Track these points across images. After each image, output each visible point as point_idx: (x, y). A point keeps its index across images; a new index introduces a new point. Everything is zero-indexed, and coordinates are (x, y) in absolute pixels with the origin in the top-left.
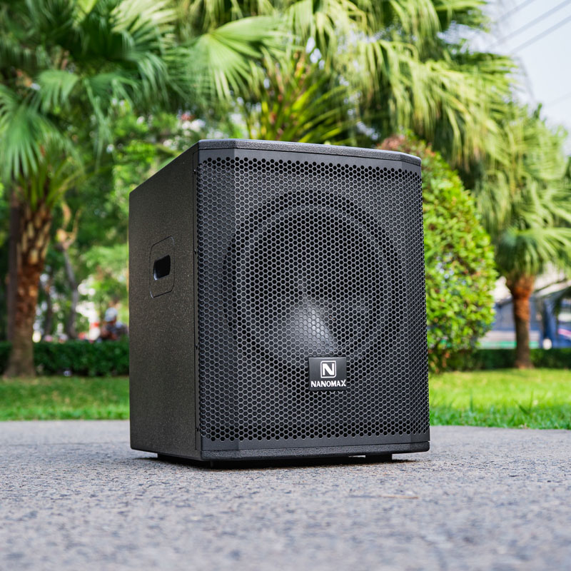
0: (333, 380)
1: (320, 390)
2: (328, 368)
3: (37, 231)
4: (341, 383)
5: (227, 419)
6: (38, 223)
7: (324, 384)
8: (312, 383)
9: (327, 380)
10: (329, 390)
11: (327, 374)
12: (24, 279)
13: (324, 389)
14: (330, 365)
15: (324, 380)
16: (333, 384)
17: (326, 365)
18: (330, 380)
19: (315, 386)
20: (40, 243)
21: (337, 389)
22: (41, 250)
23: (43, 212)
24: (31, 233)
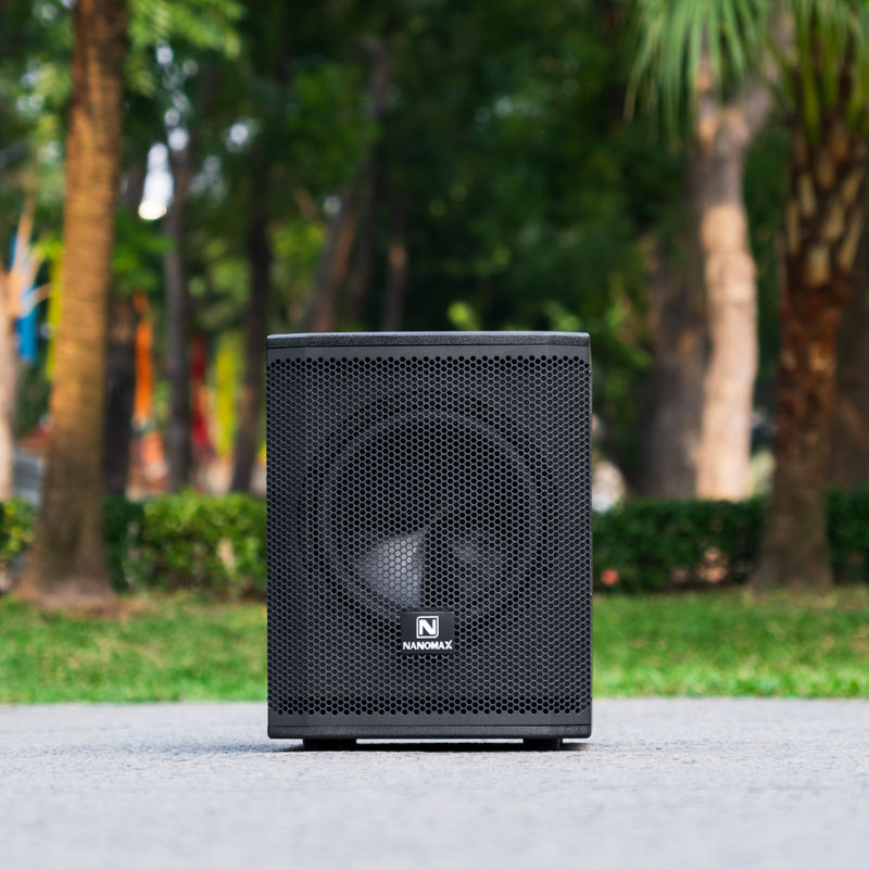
0: (434, 640)
1: (417, 653)
2: (428, 626)
3: (823, 196)
4: (445, 645)
5: (295, 689)
6: (826, 175)
7: (422, 646)
8: (405, 644)
9: (425, 640)
10: (428, 653)
11: (425, 633)
12: (795, 327)
13: (421, 652)
14: (430, 622)
15: (421, 640)
16: (434, 646)
17: (425, 621)
18: (430, 640)
19: (408, 648)
20: (833, 228)
21: (439, 653)
22: (835, 248)
23: (840, 145)
24: (808, 202)
